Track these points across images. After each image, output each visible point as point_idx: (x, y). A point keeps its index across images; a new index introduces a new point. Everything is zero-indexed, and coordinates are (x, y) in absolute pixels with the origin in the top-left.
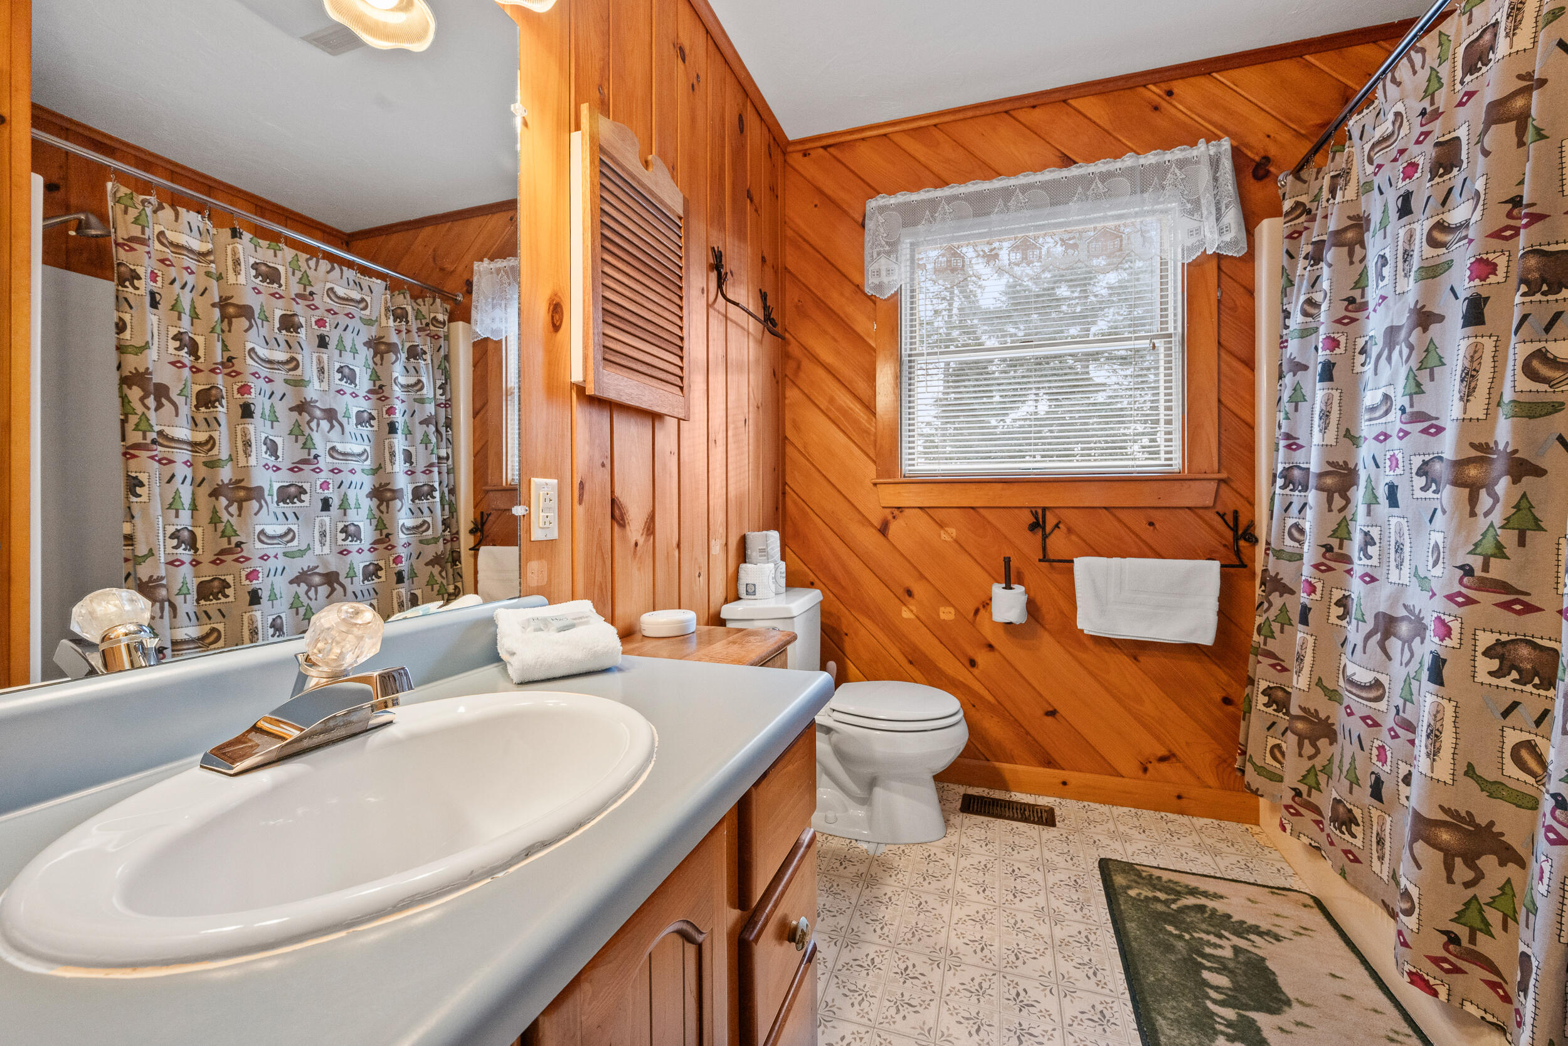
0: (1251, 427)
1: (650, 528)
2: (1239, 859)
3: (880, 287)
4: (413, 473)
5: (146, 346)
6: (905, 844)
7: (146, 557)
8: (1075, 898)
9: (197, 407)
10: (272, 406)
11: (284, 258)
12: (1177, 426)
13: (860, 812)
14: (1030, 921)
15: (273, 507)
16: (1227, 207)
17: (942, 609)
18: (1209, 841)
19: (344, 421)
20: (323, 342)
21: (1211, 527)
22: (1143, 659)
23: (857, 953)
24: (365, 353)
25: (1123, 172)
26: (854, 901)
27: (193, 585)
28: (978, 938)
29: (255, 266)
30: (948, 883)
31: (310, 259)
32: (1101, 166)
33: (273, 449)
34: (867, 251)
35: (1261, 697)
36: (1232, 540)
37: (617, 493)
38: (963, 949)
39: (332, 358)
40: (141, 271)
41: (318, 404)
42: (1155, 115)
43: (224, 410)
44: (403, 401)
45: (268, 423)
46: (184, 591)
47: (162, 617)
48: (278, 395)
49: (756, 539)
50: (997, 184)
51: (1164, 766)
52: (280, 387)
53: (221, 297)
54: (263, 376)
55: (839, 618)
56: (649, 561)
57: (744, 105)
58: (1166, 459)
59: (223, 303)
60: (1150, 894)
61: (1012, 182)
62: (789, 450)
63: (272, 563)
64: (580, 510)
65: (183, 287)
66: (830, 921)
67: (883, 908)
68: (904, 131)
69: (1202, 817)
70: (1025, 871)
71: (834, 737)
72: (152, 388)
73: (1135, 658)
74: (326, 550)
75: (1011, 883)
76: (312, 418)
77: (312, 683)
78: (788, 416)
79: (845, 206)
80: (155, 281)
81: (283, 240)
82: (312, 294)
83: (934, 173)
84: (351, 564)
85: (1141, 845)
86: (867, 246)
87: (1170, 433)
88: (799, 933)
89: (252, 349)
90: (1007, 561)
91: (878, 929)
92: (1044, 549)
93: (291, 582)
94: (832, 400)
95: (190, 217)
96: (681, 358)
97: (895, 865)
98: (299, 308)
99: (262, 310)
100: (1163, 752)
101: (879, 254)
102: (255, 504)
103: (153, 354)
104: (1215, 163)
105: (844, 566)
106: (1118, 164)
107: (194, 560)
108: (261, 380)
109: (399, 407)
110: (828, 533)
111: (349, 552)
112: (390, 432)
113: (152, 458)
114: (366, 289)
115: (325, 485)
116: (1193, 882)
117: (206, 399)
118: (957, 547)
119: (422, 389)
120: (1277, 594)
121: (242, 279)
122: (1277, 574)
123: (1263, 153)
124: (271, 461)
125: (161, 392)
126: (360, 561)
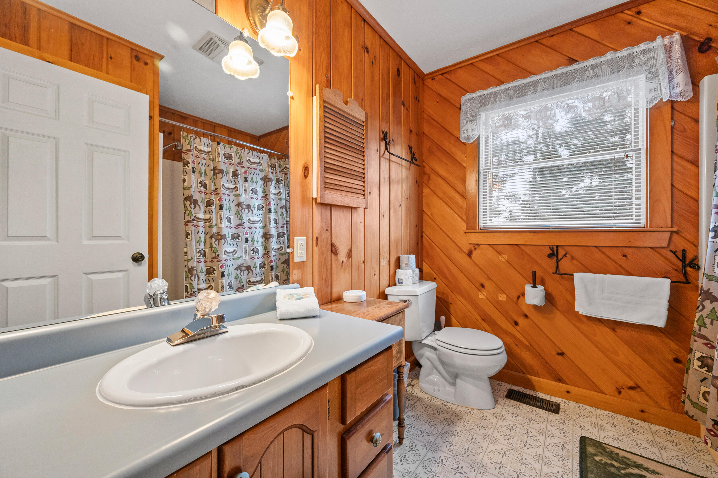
0: (696, 201)
1: (350, 255)
2: (679, 454)
3: (468, 138)
4: (277, 227)
5: (191, 187)
6: (472, 409)
7: (191, 259)
8: (560, 454)
9: (206, 207)
10: (229, 205)
11: (233, 150)
12: (643, 200)
13: (450, 389)
14: (530, 460)
15: (229, 242)
16: (677, 73)
17: (500, 295)
18: (658, 440)
19: (253, 209)
20: (246, 180)
21: (666, 259)
22: (618, 331)
23: (437, 455)
24: (261, 182)
25: (605, 63)
26: (440, 431)
27: (204, 270)
28: (499, 462)
29: (224, 154)
30: (490, 432)
31: (242, 149)
32: (592, 62)
33: (229, 220)
34: (461, 122)
35: (696, 362)
36: (681, 267)
37: (334, 241)
38: (489, 465)
39: (249, 186)
40: (190, 161)
41: (244, 203)
42: (629, 27)
43: (214, 207)
44: (274, 200)
45: (228, 211)
46: (202, 272)
47: (195, 281)
48: (231, 201)
49: (404, 258)
50: (530, 79)
51: (632, 392)
52: (232, 198)
53: (214, 167)
54: (226, 194)
55: (448, 296)
56: (349, 269)
57: (401, 64)
58: (636, 220)
59: (214, 169)
60: (609, 462)
61: (539, 77)
62: (425, 217)
63: (228, 262)
64: (316, 249)
65: (202, 165)
66: (426, 437)
67: (453, 436)
68: (480, 60)
69: (659, 425)
70: (534, 433)
71: (438, 352)
72: (193, 201)
73: (614, 330)
74: (247, 257)
75: (525, 439)
76: (242, 208)
77: (198, 317)
78: (424, 201)
79: (452, 101)
80: (194, 164)
81: (233, 144)
82: (242, 162)
83: (496, 78)
84: (255, 263)
85: (611, 434)
86: (462, 118)
87: (639, 205)
88: (375, 439)
89: (223, 185)
90: (534, 273)
91: (448, 446)
92: (557, 267)
93: (235, 269)
94: (445, 193)
95: (205, 140)
96: (364, 182)
97: (464, 417)
98: (238, 168)
99: (226, 170)
100: (631, 384)
101: (467, 122)
102: (223, 241)
103: (193, 189)
104: (668, 49)
105: (450, 271)
106: (603, 59)
107: (205, 261)
108: (226, 195)
109: (272, 202)
110: (443, 256)
111: (254, 258)
112: (269, 212)
113: (192, 225)
114: (261, 158)
115: (246, 233)
116: (640, 461)
117: (209, 204)
118: (507, 264)
119: (281, 195)
120: (709, 301)
121: (220, 160)
122: (709, 289)
123: (706, 36)
124: (229, 225)
125: (195, 202)
126: (258, 262)
